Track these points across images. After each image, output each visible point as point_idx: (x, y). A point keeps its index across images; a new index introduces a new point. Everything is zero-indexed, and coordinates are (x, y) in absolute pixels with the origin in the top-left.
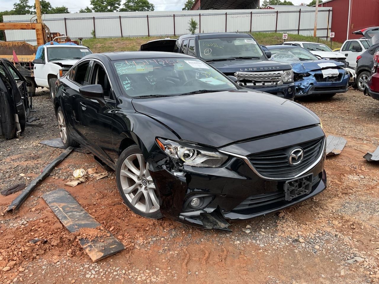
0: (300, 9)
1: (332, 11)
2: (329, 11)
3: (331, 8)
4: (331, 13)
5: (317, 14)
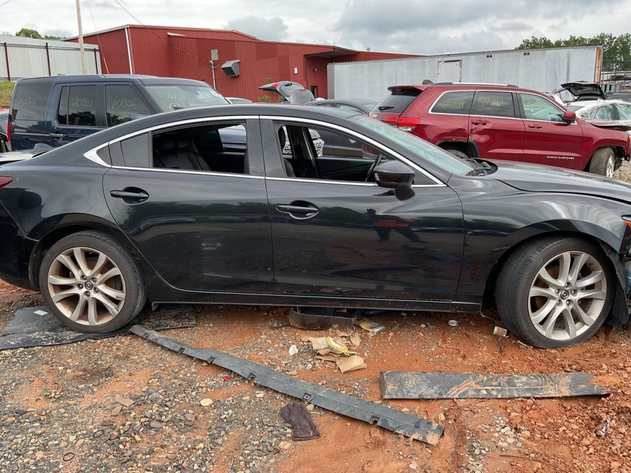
0: (47, 44)
1: (99, 50)
2: (95, 50)
3: (97, 47)
4: (98, 53)
5: (83, 54)
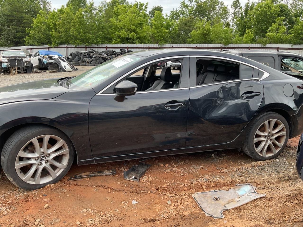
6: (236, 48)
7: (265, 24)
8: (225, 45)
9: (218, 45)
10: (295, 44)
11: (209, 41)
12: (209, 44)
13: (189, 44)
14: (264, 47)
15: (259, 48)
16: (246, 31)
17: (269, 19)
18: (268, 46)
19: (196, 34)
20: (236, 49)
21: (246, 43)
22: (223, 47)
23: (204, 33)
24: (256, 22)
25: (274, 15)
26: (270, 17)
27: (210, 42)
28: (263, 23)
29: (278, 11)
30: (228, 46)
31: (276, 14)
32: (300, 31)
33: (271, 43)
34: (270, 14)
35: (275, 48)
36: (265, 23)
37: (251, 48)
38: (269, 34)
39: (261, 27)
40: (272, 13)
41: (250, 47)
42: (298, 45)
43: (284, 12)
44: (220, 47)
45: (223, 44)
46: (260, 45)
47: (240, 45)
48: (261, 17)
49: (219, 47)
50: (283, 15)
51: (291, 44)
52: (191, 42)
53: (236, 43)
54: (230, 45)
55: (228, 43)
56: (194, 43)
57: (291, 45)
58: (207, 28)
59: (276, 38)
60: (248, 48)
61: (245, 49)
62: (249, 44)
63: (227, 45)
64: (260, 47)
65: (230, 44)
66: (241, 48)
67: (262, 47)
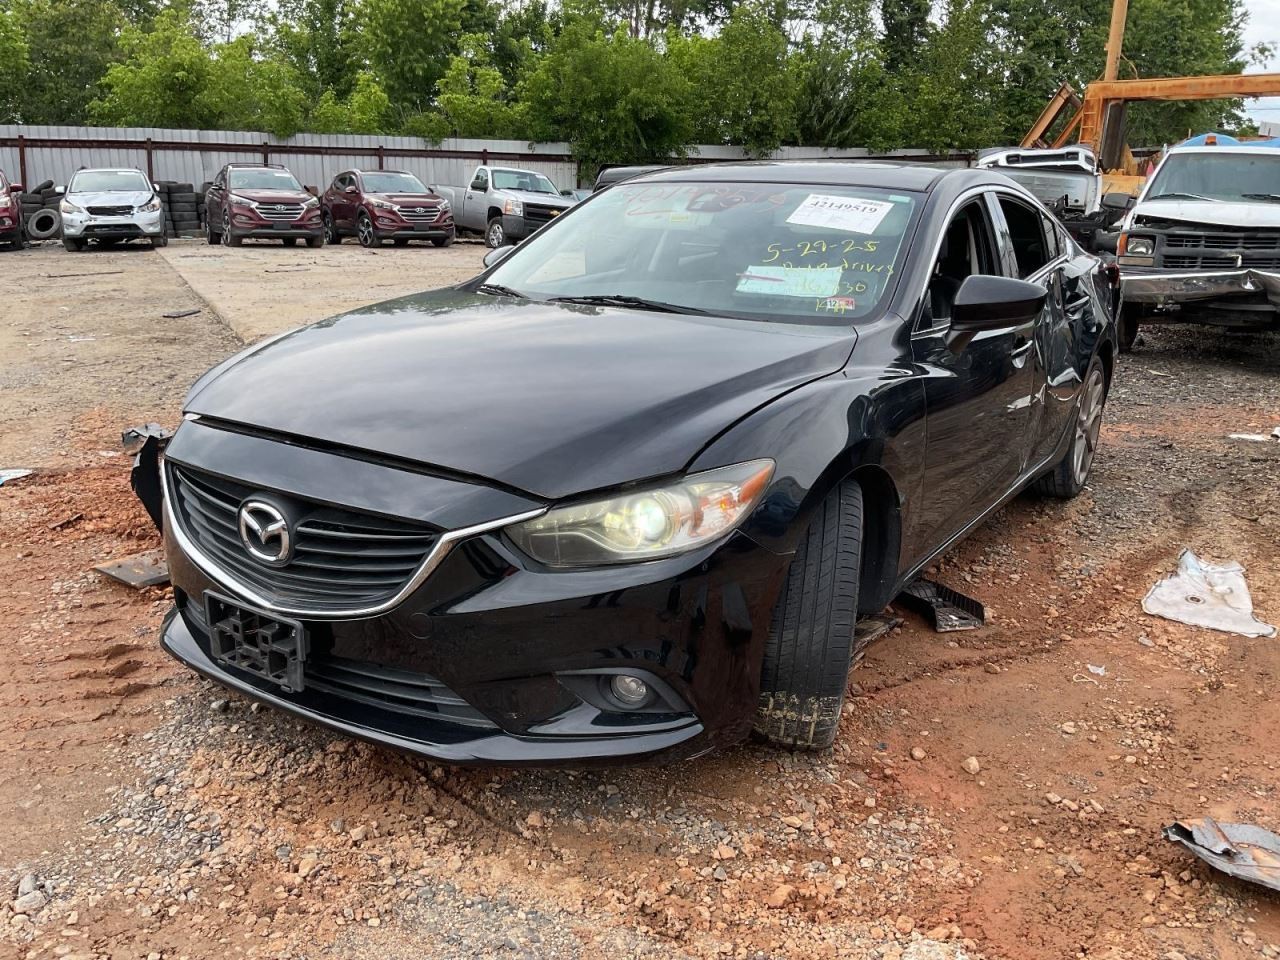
6: (329, 151)
7: (420, 55)
8: (280, 137)
9: (248, 135)
10: (540, 141)
11: (201, 117)
12: (205, 132)
13: (102, 126)
14: (436, 148)
15: (417, 153)
16: (358, 80)
17: (433, 36)
18: (450, 144)
19: (138, 81)
20: (326, 154)
21: (365, 131)
22: (272, 144)
23: (177, 78)
24: (385, 43)
25: (447, 22)
26: (437, 30)
27: (208, 122)
28: (411, 51)
29: (459, 8)
30: (291, 143)
31: (453, 18)
32: (548, 93)
33: (454, 134)
34: (435, 17)
35: (475, 155)
36: (421, 50)
37: (388, 152)
38: (449, 98)
39: (406, 68)
40: (441, 12)
41: (381, 147)
42: (549, 143)
43: (477, 14)
44: (257, 142)
45: (273, 132)
46: (420, 139)
47: (341, 136)
48: (402, 26)
49: (255, 143)
50: (478, 25)
51: (526, 139)
52: (110, 119)
53: (326, 130)
54: (299, 136)
55: (288, 128)
56: (129, 125)
57: (528, 142)
58: (188, 57)
59: (474, 114)
60: (373, 152)
61: (363, 155)
62: (376, 134)
63: (290, 136)
64: (420, 148)
65: (302, 131)
66: (349, 152)
67: (429, 148)
